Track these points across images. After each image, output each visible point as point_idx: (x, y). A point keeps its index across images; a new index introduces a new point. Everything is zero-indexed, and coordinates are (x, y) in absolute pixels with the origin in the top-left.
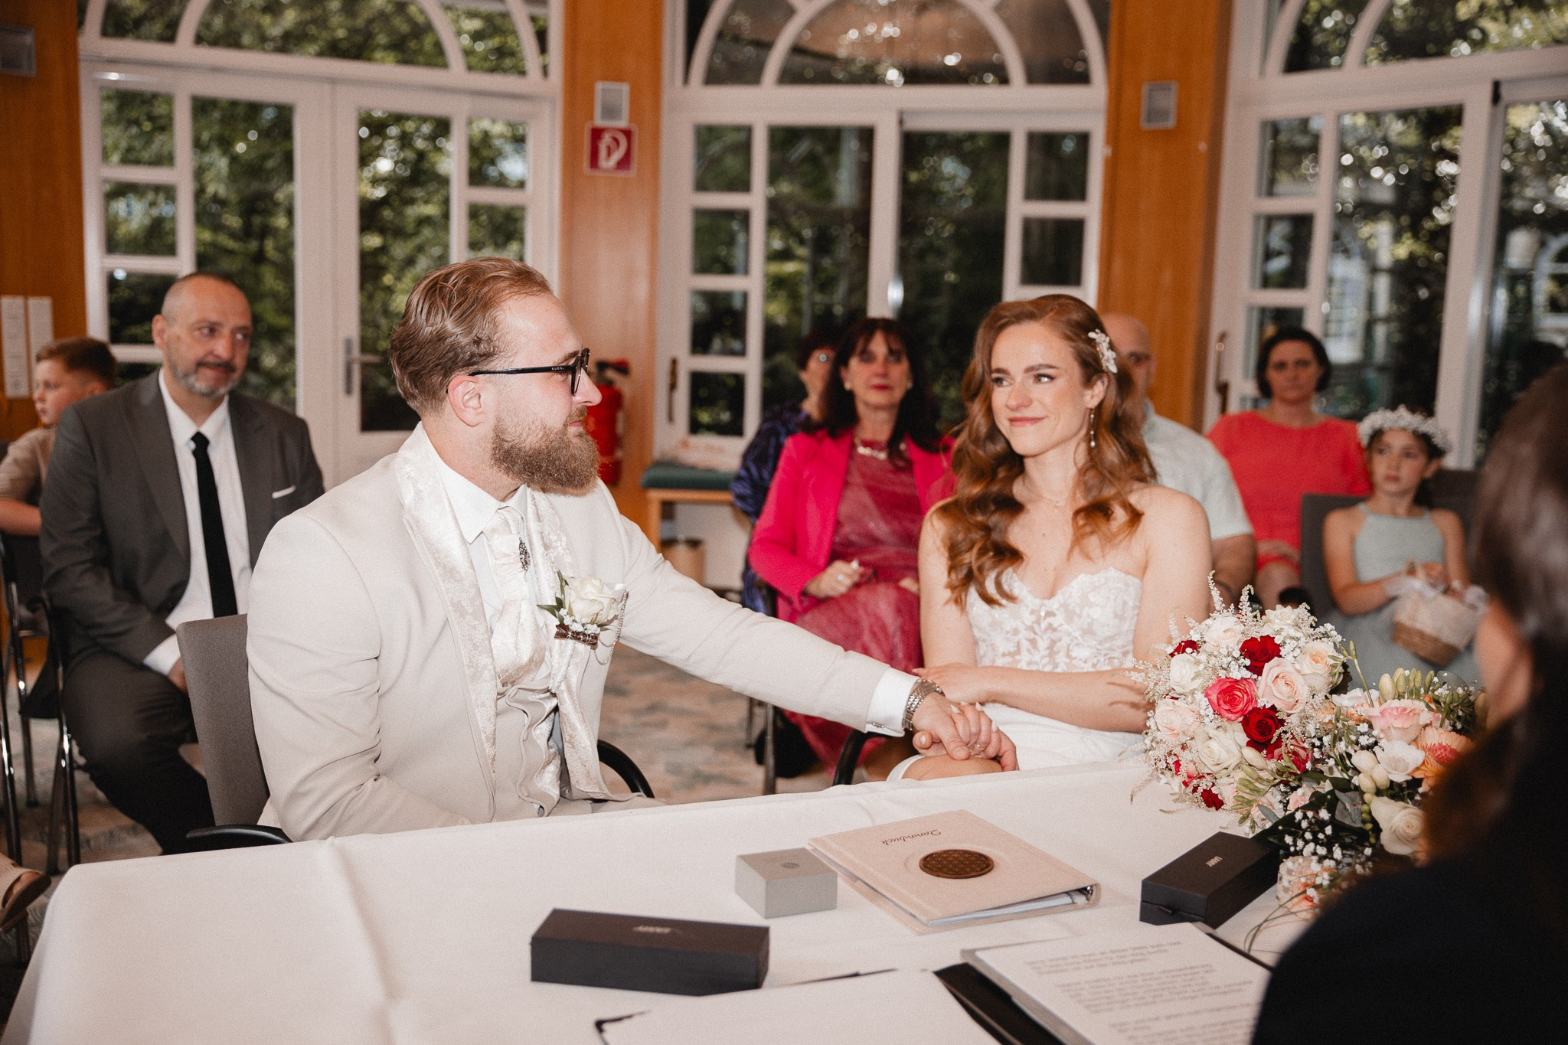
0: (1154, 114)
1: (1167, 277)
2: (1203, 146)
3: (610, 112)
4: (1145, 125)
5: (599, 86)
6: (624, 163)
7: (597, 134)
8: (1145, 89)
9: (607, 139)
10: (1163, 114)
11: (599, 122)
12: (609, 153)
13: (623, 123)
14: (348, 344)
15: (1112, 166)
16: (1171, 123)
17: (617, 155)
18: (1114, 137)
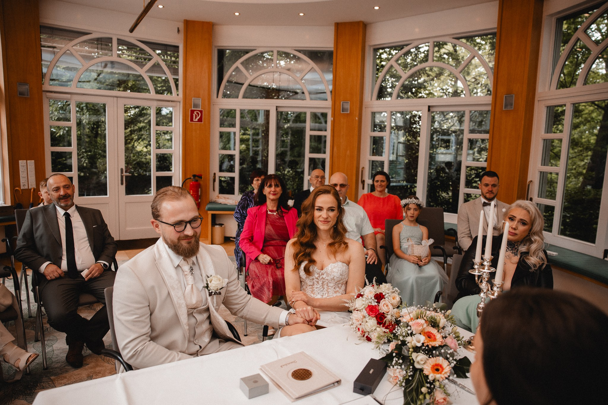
0: (343, 110)
1: (348, 152)
2: (357, 118)
3: (196, 106)
4: (342, 112)
5: (193, 98)
6: (200, 120)
7: (192, 112)
8: (342, 102)
9: (195, 112)
10: (347, 110)
11: (193, 109)
12: (196, 118)
13: (200, 109)
14: (122, 170)
15: (333, 123)
16: (349, 112)
17: (198, 118)
18: (334, 115)
